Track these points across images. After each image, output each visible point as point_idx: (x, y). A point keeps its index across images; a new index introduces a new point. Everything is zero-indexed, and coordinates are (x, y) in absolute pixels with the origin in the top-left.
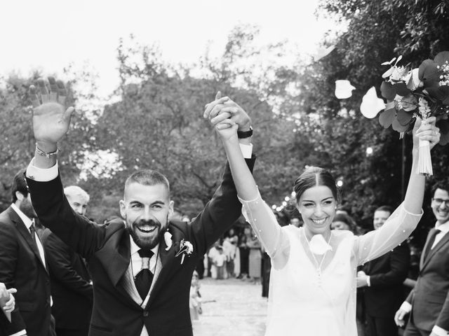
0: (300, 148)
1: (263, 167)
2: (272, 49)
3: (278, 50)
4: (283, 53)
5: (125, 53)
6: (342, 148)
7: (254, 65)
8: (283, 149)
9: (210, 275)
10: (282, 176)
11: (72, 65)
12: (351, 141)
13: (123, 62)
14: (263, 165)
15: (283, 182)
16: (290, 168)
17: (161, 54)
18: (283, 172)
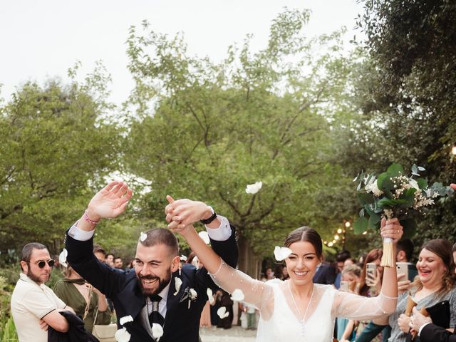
0: (354, 161)
1: (307, 188)
2: (326, 41)
3: (333, 43)
4: (340, 46)
5: (137, 45)
6: (413, 152)
7: (302, 62)
8: (333, 162)
9: (239, 323)
10: (331, 198)
11: (79, 65)
12: (426, 142)
13: (134, 57)
14: (306, 185)
15: (331, 208)
16: (340, 187)
17: (185, 50)
18: (332, 194)
